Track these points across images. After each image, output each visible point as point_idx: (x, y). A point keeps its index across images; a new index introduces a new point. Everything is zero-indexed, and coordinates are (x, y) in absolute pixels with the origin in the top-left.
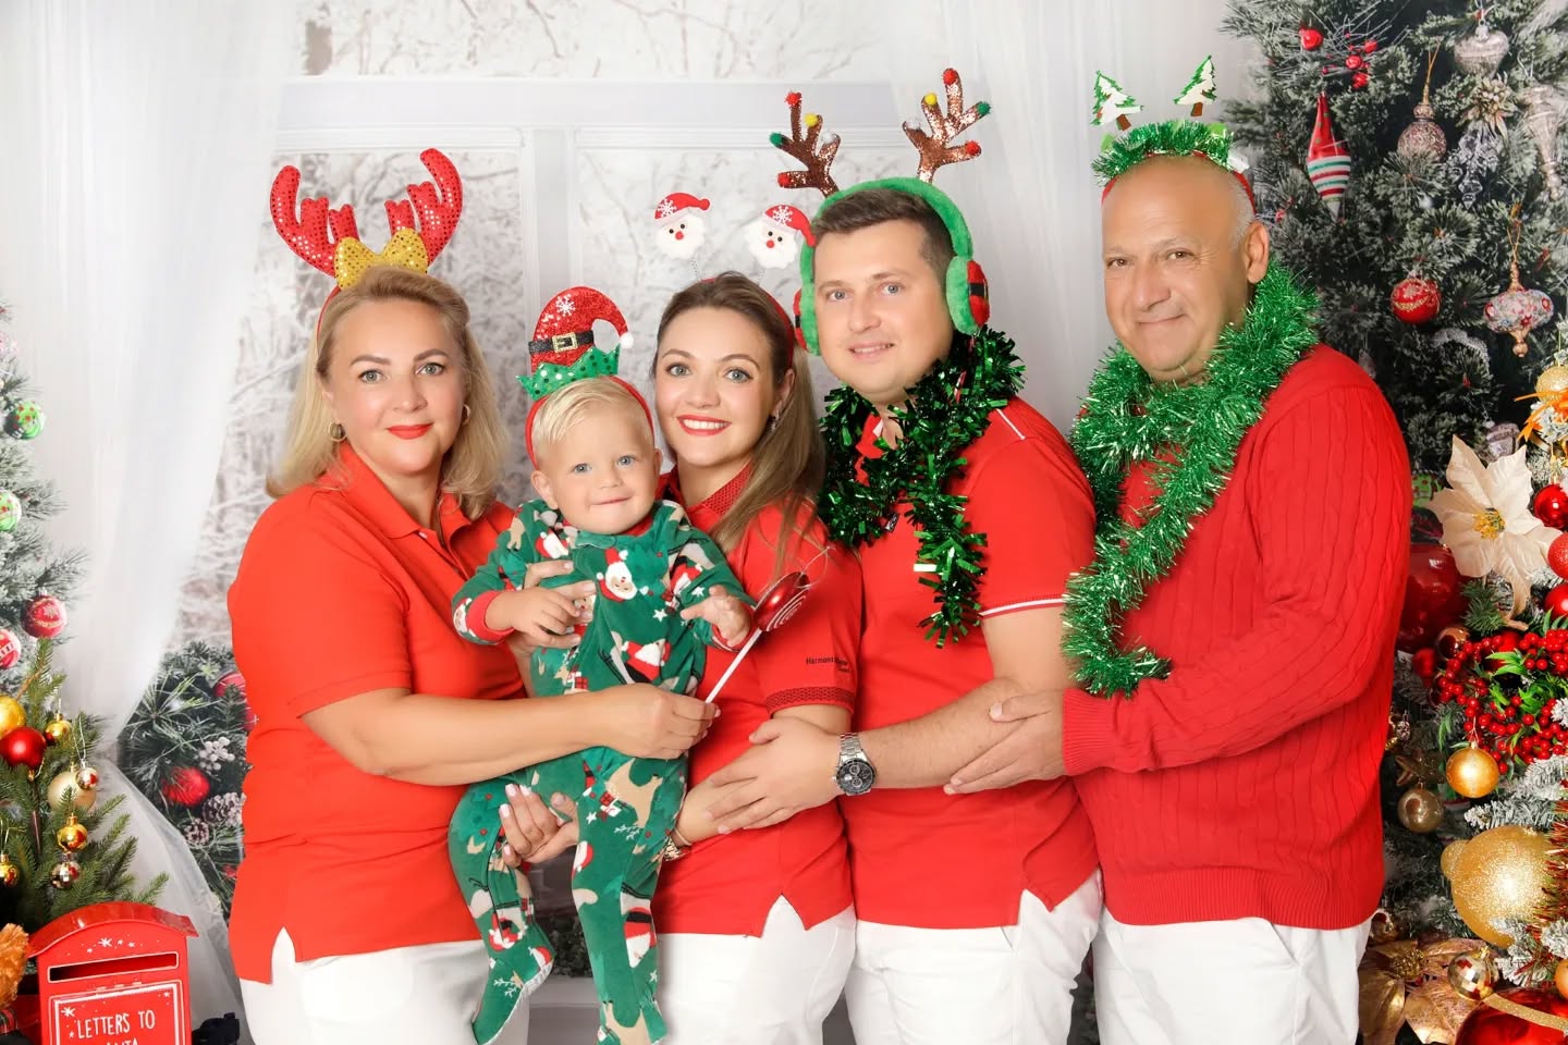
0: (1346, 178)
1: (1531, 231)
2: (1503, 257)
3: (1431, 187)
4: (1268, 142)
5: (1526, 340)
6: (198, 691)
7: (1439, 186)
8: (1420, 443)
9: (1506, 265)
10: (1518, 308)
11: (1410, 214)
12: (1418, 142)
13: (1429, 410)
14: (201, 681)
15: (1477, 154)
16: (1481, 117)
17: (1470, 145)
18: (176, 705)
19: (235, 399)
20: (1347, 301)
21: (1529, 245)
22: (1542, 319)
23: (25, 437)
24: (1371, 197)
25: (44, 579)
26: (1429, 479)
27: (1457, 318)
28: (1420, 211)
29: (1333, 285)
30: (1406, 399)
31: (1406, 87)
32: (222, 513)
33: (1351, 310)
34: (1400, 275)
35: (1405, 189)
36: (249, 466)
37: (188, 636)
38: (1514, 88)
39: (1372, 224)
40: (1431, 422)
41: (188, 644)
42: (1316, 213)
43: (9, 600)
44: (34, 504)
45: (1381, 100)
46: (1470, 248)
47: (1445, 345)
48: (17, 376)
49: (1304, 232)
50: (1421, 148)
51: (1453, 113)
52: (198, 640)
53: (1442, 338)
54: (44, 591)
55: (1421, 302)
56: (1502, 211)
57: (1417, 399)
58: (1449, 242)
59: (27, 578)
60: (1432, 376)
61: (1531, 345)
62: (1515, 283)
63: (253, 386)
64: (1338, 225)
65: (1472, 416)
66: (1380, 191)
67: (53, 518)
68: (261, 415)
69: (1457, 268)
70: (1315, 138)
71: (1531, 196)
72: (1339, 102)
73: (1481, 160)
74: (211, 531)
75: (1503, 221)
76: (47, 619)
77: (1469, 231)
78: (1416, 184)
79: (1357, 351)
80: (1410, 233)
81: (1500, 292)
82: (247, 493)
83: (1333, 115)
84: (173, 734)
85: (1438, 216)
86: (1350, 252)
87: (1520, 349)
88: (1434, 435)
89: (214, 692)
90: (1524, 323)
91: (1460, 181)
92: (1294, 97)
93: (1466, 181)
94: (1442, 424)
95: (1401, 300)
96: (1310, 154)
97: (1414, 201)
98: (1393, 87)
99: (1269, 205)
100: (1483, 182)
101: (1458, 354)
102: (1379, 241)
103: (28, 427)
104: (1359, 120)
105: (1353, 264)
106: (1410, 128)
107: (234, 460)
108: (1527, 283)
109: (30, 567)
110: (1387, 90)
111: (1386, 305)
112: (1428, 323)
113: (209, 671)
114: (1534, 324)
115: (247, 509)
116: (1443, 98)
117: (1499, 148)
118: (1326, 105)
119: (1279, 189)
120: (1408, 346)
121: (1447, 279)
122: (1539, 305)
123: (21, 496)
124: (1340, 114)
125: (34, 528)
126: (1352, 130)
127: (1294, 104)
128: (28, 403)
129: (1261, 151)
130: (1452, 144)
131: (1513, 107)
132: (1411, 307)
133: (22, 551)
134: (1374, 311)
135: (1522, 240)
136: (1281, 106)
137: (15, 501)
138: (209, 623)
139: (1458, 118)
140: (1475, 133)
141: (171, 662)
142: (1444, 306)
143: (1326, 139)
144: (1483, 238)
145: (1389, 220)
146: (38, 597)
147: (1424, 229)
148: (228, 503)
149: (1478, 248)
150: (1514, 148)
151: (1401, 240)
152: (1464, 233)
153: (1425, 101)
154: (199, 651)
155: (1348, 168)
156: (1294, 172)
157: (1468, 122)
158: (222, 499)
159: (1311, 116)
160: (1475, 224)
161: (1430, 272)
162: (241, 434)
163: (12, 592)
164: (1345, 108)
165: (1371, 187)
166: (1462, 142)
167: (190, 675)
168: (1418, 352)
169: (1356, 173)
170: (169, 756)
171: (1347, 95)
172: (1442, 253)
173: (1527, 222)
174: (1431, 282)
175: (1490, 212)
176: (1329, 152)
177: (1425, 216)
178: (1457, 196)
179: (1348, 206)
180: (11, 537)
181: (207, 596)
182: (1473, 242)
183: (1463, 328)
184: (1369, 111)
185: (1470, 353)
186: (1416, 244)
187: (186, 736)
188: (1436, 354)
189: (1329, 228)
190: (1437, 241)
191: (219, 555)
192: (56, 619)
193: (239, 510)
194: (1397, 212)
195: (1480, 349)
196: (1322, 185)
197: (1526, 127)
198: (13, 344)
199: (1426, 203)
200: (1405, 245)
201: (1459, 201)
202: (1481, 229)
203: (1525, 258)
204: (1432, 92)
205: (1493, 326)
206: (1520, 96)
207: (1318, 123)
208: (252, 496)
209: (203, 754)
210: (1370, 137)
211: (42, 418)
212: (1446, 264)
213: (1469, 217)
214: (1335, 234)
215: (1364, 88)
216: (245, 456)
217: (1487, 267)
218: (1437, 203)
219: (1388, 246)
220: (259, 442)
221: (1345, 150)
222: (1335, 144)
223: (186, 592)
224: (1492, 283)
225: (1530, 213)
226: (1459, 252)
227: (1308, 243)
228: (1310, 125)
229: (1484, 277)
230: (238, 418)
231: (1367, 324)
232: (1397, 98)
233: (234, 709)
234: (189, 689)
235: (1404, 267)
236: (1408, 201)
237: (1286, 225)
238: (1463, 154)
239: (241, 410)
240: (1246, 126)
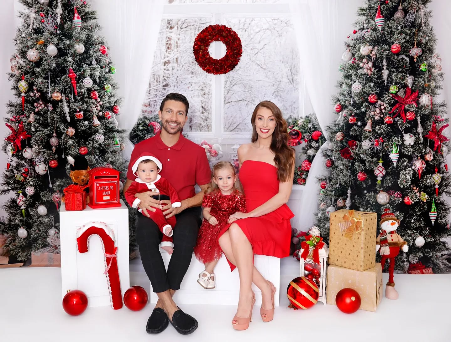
0: (383, 22)
1: (419, 35)
2: (413, 40)
3: (401, 24)
4: (367, 15)
5: (416, 58)
6: (145, 125)
7: (402, 24)
8: (394, 79)
9: (414, 42)
10: (416, 51)
11: (396, 30)
12: (398, 15)
13: (397, 72)
14: (145, 124)
15: (410, 18)
16: (412, 10)
17: (409, 15)
18: (141, 128)
19: (153, 67)
20: (382, 49)
21: (418, 38)
22: (420, 54)
23: (112, 73)
24: (388, 27)
25: (116, 102)
26: (396, 87)
27: (404, 53)
28: (398, 30)
29: (379, 45)
30: (392, 70)
31: (396, 3)
32: (150, 90)
33: (382, 51)
34: (393, 43)
35: (395, 25)
36: (155, 81)
37: (143, 115)
38: (418, 4)
39: (388, 32)
40: (397, 75)
41: (143, 116)
42: (376, 30)
43: (109, 106)
44: (114, 87)
45: (391, 6)
46: (407, 38)
47: (401, 58)
48: (111, 61)
49: (374, 34)
50: (399, 16)
51: (407, 8)
52: (145, 115)
53: (400, 57)
54: (116, 104)
55: (397, 49)
56: (414, 30)
57: (395, 70)
58: (403, 36)
59: (112, 102)
60: (398, 65)
61: (417, 59)
62: (415, 46)
63: (157, 65)
64: (381, 33)
65: (405, 74)
66: (390, 25)
67: (117, 90)
68: (158, 71)
69: (405, 42)
70: (377, 15)
71: (419, 28)
72: (382, 7)
73: (411, 19)
74: (148, 94)
75: (414, 32)
76: (116, 110)
77: (408, 34)
78: (398, 24)
79: (383, 59)
80: (396, 34)
81: (413, 48)
82: (155, 86)
83: (381, 9)
84: (140, 134)
85: (402, 31)
86: (383, 38)
87: (415, 60)
88: (397, 77)
89: (148, 126)
90: (416, 55)
91: (407, 23)
92: (373, 6)
93: (408, 23)
94: (399, 75)
95: (393, 48)
96: (376, 17)
97: (397, 27)
98: (394, 3)
99: (367, 28)
100: (411, 24)
101: (404, 60)
102: (389, 36)
103: (113, 72)
104: (386, 10)
105: (384, 40)
106: (397, 12)
107: (152, 80)
108: (418, 46)
109: (113, 99)
110: (392, 4)
111: (389, 50)
112: (398, 54)
113: (147, 122)
114: (418, 55)
115: (155, 90)
116: (404, 5)
117: (415, 16)
118: (380, 7)
119: (369, 25)
120: (393, 58)
121: (402, 44)
122: (420, 51)
123: (111, 85)
124: (383, 9)
125: (114, 92)
126: (385, 12)
127: (373, 7)
128: (113, 66)
129: (366, 17)
130: (406, 15)
131: (418, 8)
132: (395, 50)
133: (111, 96)
134: (387, 51)
135: (417, 37)
136: (370, 8)
137: (110, 86)
138: (147, 112)
139: (407, 9)
140: (410, 13)
141: (139, 119)
142: (401, 50)
143: (379, 14)
144: (410, 36)
145: (392, 31)
146: (114, 105)
147: (399, 33)
148: (151, 88)
149: (409, 38)
150: (417, 17)
151: (394, 36)
152: (406, 35)
153: (401, 6)
154: (145, 117)
155: (383, 20)
156: (373, 22)
157: (409, 10)
158: (150, 87)
159: (376, 10)
160: (409, 33)
161: (399, 43)
162: (154, 75)
163: (109, 104)
164: (383, 8)
165: (388, 25)
166: (408, 14)
167: (143, 122)
168: (395, 60)
169: (385, 21)
170: (139, 138)
171: (384, 5)
172: (402, 39)
173: (418, 33)
174: (399, 45)
175: (412, 30)
176: (380, 17)
177: (399, 30)
178: (406, 26)
179: (383, 29)
180: (109, 93)
181: (147, 107)
182: (408, 36)
183: (405, 55)
184: (389, 8)
185: (406, 60)
186: (397, 36)
187: (142, 134)
188: (399, 61)
189: (379, 33)
190: (401, 36)
191: (149, 98)
192: (118, 110)
193: (153, 90)
194: (393, 30)
195: (408, 59)
196: (378, 24)
197: (420, 13)
198: (110, 55)
199: (399, 28)
200: (395, 37)
201: (406, 28)
202: (410, 34)
203: (417, 41)
204: (402, 4)
205: (410, 55)
206: (419, 6)
207: (378, 11)
208: (156, 87)
209: (146, 138)
210: (388, 14)
211: (115, 70)
212: (403, 41)
213: (408, 31)
214: (380, 34)
215: (388, 4)
216: (155, 79)
217: (410, 42)
218: (402, 28)
219: (391, 37)
220: (157, 77)
221: (383, 17)
222: (381, 15)
223: (143, 106)
224: (411, 46)
225: (419, 31)
226: (405, 39)
227: (374, 36)
228: (376, 11)
229: (410, 44)
230: (153, 71)
231: (386, 54)
232: (394, 6)
233: (152, 129)
234: (143, 125)
235: (394, 41)
236: (396, 27)
237: (370, 33)
238: (408, 17)
239: (154, 70)
240: (363, 12)
